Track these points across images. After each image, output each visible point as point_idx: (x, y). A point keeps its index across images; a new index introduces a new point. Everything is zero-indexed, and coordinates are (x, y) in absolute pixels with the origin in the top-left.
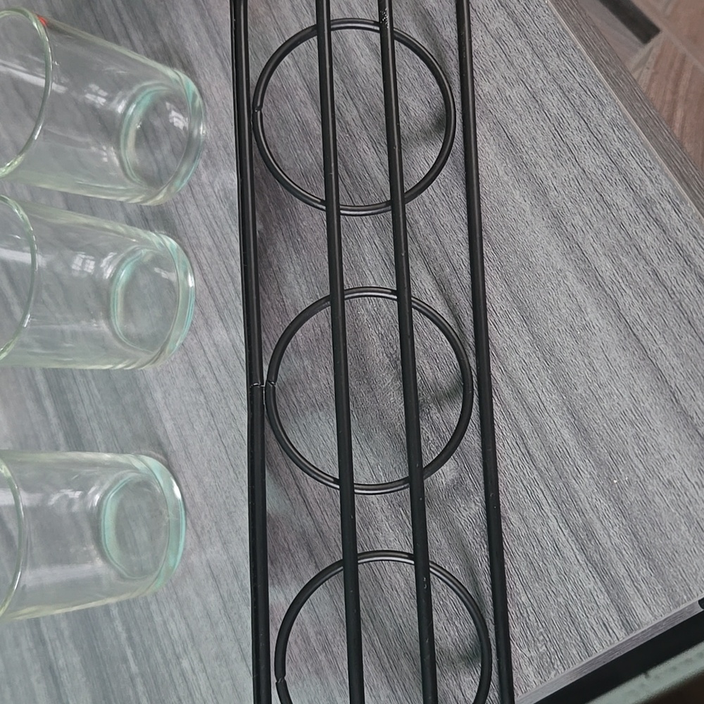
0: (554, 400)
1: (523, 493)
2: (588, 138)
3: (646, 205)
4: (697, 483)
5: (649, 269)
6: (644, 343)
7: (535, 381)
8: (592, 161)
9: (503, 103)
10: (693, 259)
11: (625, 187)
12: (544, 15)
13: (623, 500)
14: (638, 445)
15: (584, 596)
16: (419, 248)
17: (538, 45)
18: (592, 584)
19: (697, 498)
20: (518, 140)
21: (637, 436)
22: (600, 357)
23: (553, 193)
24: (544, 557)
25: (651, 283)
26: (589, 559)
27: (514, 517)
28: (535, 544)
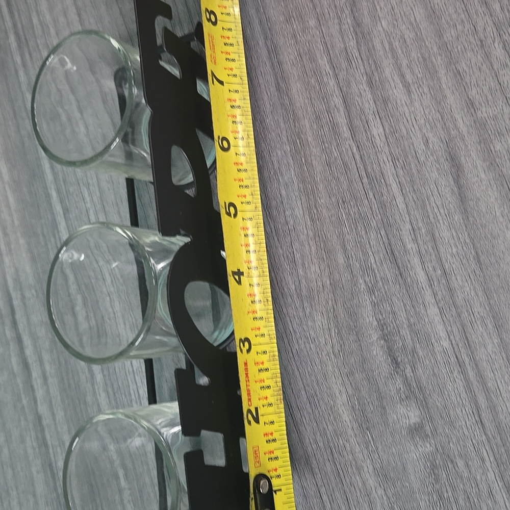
27: (461, 463)
28: (473, 486)
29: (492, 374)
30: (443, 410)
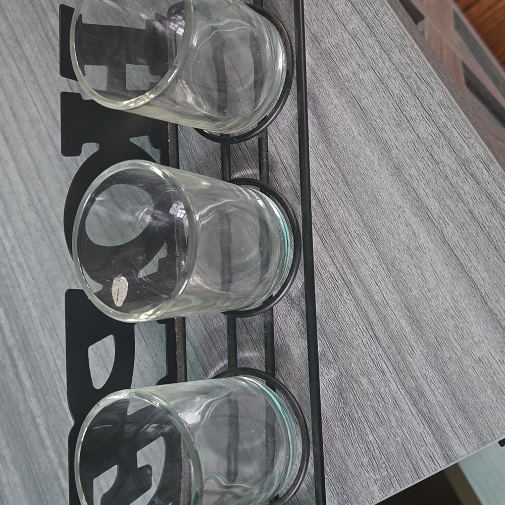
0: (394, 299)
1: (371, 364)
2: (422, 113)
3: (464, 163)
4: (499, 360)
5: (466, 209)
6: (462, 261)
7: (380, 285)
8: (425, 129)
9: (357, 83)
10: (499, 204)
11: (449, 149)
12: (390, 21)
13: (446, 370)
14: (457, 332)
15: (416, 437)
16: (292, 185)
17: (385, 43)
18: (422, 429)
19: (499, 371)
20: (369, 111)
21: (456, 326)
22: (429, 270)
23: (395, 151)
24: (386, 409)
25: (468, 219)
26: (420, 411)
27: (364, 381)
28: (379, 400)
29: (377, 287)
30: (340, 333)
